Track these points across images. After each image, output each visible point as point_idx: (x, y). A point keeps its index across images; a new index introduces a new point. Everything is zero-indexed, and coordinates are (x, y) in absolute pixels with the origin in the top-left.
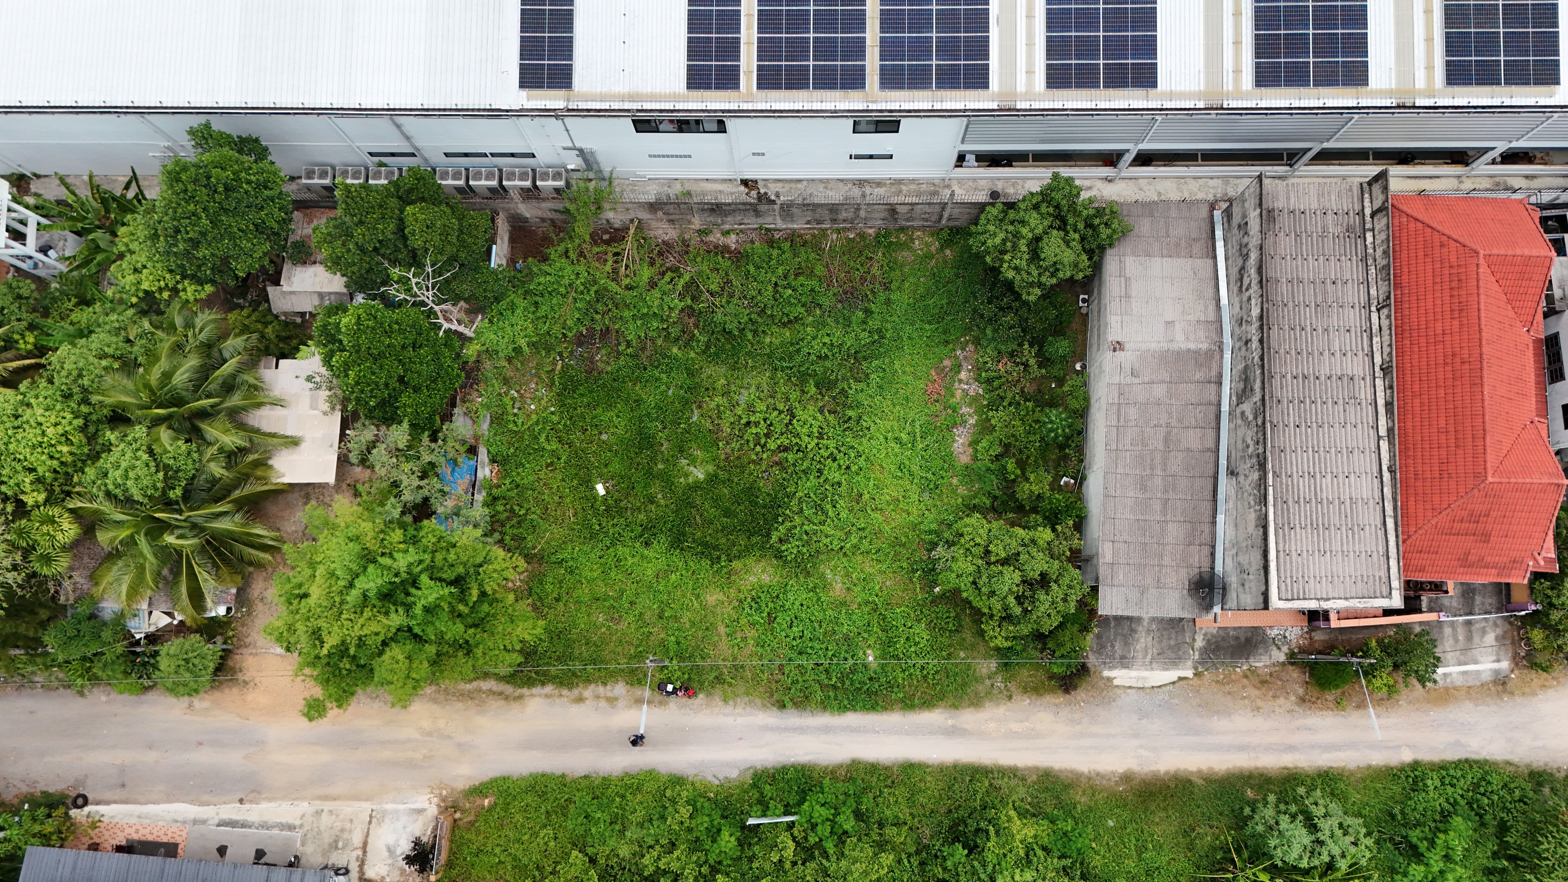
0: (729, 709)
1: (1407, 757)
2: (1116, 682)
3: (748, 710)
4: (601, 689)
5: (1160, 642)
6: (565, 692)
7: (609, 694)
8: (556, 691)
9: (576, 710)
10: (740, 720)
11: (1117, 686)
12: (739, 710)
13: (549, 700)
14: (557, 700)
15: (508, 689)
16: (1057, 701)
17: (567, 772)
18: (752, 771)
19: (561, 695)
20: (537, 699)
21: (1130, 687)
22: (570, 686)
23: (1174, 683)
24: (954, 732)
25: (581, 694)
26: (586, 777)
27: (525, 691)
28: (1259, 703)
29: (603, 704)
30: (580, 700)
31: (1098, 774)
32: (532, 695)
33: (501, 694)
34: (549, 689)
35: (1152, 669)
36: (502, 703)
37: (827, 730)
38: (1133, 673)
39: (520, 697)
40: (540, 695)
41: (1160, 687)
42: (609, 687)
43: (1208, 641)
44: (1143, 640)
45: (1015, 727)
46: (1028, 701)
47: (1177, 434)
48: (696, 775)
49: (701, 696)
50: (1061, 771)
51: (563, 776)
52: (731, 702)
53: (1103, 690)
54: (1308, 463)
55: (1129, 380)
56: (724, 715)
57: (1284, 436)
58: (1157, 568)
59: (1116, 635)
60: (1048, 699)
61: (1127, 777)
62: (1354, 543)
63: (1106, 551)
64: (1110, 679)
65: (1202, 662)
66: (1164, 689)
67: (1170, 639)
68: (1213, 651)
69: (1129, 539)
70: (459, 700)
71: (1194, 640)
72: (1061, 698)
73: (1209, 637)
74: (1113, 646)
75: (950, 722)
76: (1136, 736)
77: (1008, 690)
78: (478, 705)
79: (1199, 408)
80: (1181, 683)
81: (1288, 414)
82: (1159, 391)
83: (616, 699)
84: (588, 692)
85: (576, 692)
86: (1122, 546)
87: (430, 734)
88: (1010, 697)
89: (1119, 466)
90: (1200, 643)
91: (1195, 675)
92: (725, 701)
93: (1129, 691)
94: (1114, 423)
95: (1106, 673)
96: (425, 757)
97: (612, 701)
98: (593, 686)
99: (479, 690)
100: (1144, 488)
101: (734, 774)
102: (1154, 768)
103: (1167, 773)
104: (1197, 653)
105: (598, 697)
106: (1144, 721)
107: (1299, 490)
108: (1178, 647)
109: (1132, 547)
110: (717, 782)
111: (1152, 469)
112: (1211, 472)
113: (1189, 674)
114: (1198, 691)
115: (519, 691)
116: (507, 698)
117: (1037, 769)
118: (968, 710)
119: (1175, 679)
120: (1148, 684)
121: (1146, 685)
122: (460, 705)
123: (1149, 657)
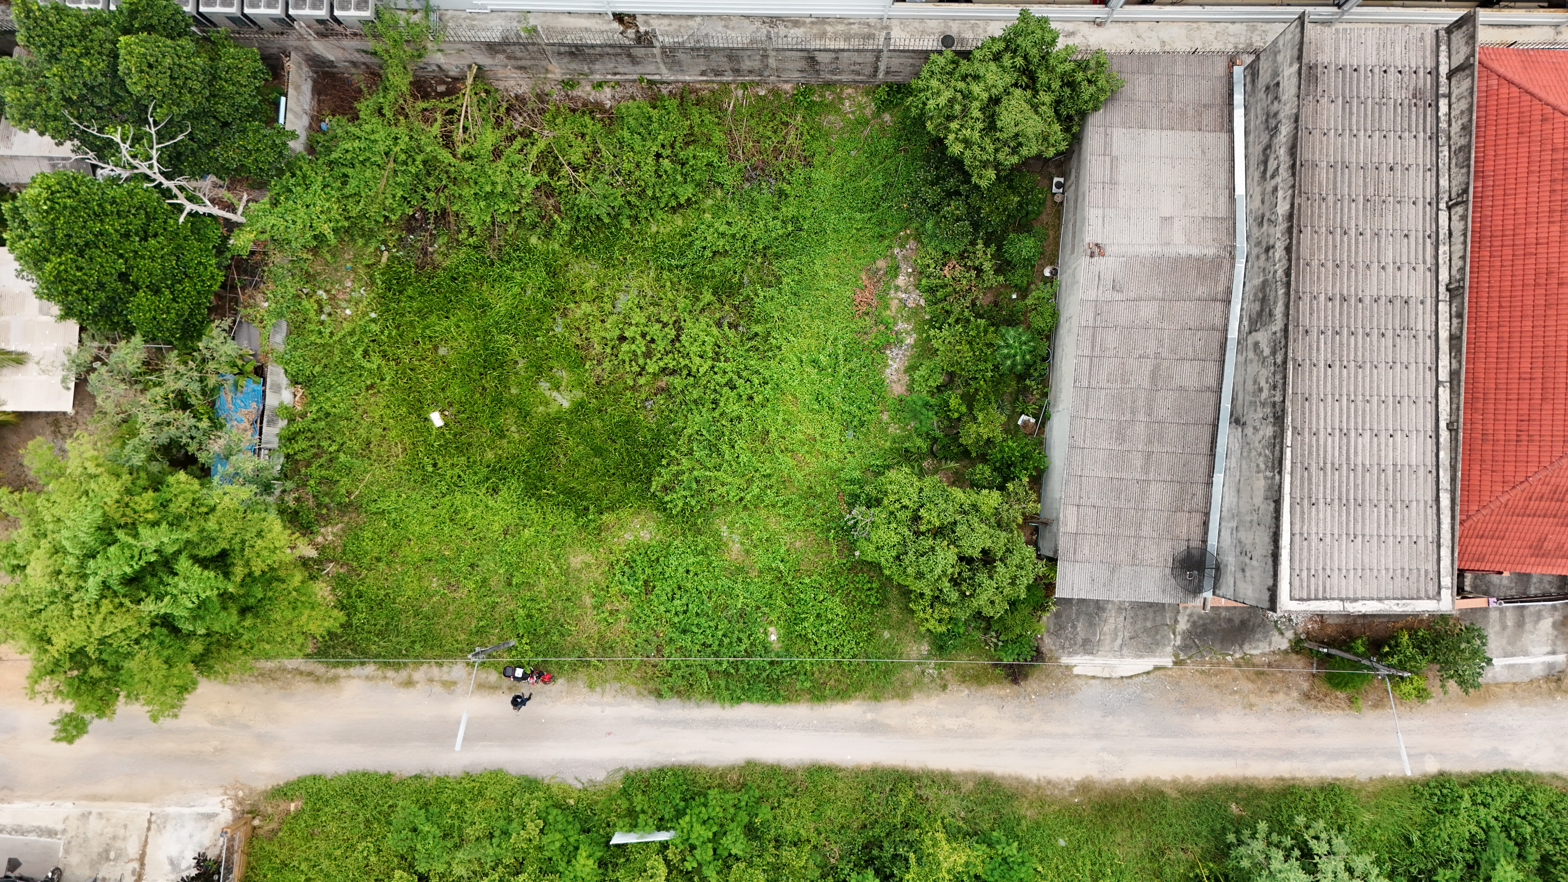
0: (595, 697)
1: (1432, 767)
2: (1076, 671)
3: (620, 698)
4: (435, 670)
5: (1134, 623)
6: (390, 673)
7: (445, 677)
8: (380, 672)
9: (404, 696)
10: (609, 711)
11: (1078, 676)
12: (608, 698)
13: (370, 683)
14: (381, 683)
15: (319, 669)
16: (1002, 693)
17: (394, 771)
18: (622, 773)
19: (385, 677)
20: (356, 681)
21: (1094, 677)
22: (397, 667)
23: (1148, 673)
24: (873, 728)
25: (410, 676)
26: (417, 777)
27: (340, 671)
28: (1253, 698)
29: (438, 688)
30: (409, 683)
31: (1049, 782)
32: (349, 676)
33: (310, 674)
34: (370, 669)
35: (1122, 656)
36: (311, 685)
37: (716, 723)
38: (1099, 661)
39: (335, 679)
40: (359, 677)
41: (1131, 677)
42: (445, 669)
43: (1194, 623)
44: (1112, 620)
45: (950, 723)
46: (966, 692)
47: (1168, 368)
48: (553, 777)
49: (561, 680)
50: (1003, 778)
51: (389, 775)
52: (598, 689)
53: (1059, 680)
54: (1341, 416)
55: (1109, 295)
56: (589, 704)
57: (1311, 380)
58: (1132, 540)
59: (1078, 614)
60: (992, 690)
61: (1084, 787)
62: (1394, 525)
63: (1069, 517)
64: (1068, 667)
65: (1185, 648)
66: (1135, 680)
67: (1146, 619)
68: (1199, 636)
69: (1099, 503)
70: (257, 681)
71: (1176, 621)
72: (1008, 690)
73: (1195, 618)
74: (1074, 627)
75: (869, 716)
76: (1098, 736)
77: (942, 679)
78: (281, 688)
79: (1199, 334)
80: (1157, 673)
81: (1318, 350)
82: (1148, 311)
83: (455, 683)
84: (419, 675)
85: (404, 674)
86: (1090, 511)
87: (221, 722)
88: (944, 687)
89: (1090, 409)
90: (1183, 625)
91: (1175, 663)
92: (591, 687)
93: (1092, 681)
94: (1087, 352)
95: (1065, 660)
96: (216, 749)
97: (449, 685)
98: (425, 667)
99: (284, 670)
100: (1121, 437)
101: (600, 776)
102: (1118, 776)
103: (1133, 783)
104: (1179, 638)
105: (431, 680)
106: (1109, 719)
107: (1325, 452)
108: (1156, 629)
109: (1102, 513)
110: (579, 786)
111: (1133, 413)
112: (1210, 419)
113: (1168, 661)
114: (1177, 683)
115: (333, 671)
116: (318, 679)
117: (974, 774)
118: (891, 702)
119: (1150, 668)
120: (1116, 674)
121: (1114, 675)
122: (259, 687)
123: (1119, 641)
